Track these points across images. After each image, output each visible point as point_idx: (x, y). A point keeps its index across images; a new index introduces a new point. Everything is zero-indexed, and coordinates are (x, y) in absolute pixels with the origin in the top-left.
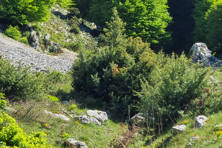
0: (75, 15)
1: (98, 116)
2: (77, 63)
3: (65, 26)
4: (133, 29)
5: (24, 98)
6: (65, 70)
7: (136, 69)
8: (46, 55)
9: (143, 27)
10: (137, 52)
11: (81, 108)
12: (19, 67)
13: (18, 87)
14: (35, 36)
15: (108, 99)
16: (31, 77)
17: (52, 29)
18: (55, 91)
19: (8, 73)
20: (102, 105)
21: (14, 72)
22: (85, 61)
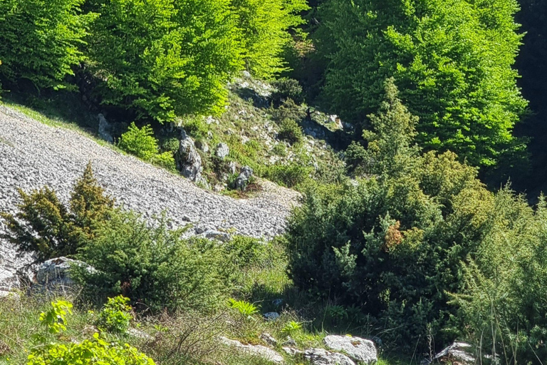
0: (291, 97)
1: (352, 351)
2: (297, 217)
3: (266, 124)
4: (431, 130)
5: (171, 307)
6: (266, 234)
7: (445, 231)
8: (219, 196)
9: (458, 123)
10: (446, 191)
11: (311, 329)
12: (159, 231)
13: (156, 280)
14: (193, 150)
15: (376, 308)
16: (187, 253)
17: (234, 131)
18: (246, 288)
19: (131, 244)
20: (363, 323)
21: (146, 242)
22: (319, 212)
